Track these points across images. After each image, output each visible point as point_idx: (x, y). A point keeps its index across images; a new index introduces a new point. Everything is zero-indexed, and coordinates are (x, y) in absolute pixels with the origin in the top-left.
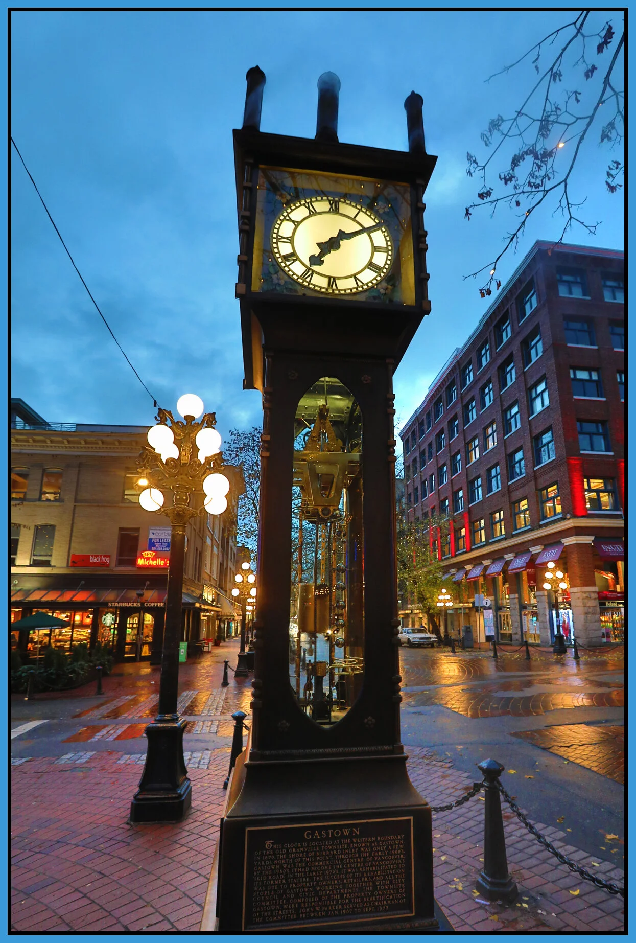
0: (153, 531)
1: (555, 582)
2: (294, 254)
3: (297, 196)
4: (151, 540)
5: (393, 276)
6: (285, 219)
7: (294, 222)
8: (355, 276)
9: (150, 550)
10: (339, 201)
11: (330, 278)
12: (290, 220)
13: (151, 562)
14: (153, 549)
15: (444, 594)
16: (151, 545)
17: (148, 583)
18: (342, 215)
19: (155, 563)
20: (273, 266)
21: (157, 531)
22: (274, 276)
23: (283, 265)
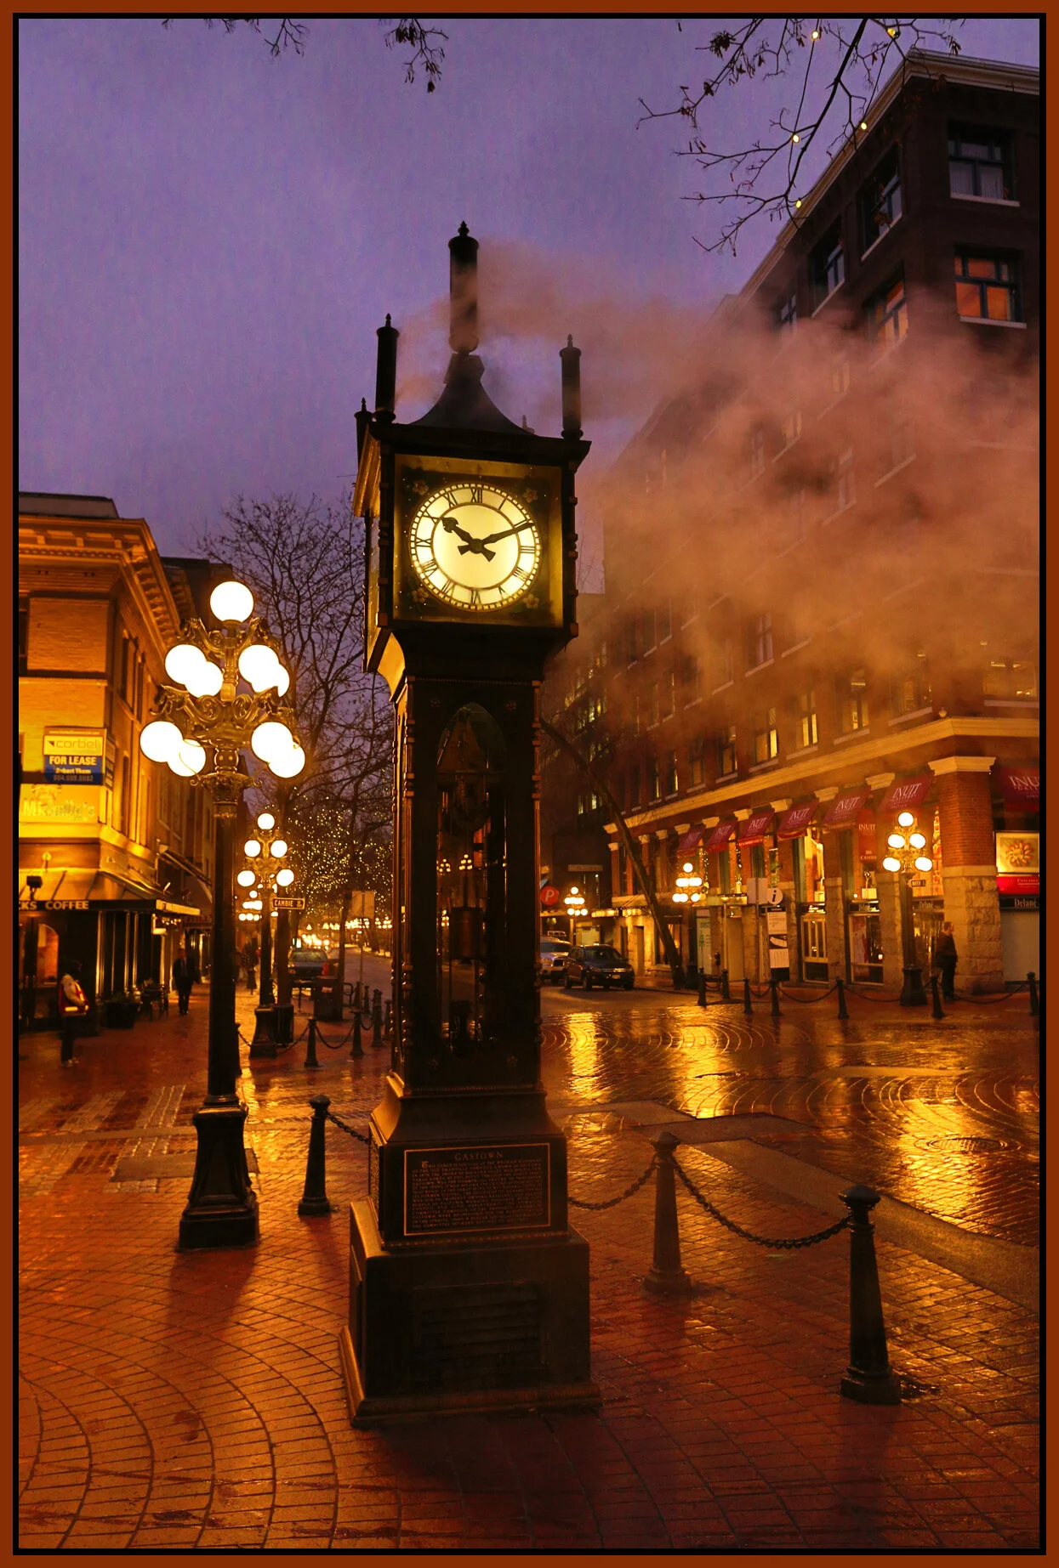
1: (907, 854)
2: (434, 561)
3: (437, 482)
5: (539, 586)
6: (423, 515)
7: (432, 518)
8: (498, 586)
10: (482, 489)
11: (471, 589)
12: (429, 516)
15: (689, 875)
18: (485, 505)
20: (412, 581)
22: (415, 593)
23: (422, 576)
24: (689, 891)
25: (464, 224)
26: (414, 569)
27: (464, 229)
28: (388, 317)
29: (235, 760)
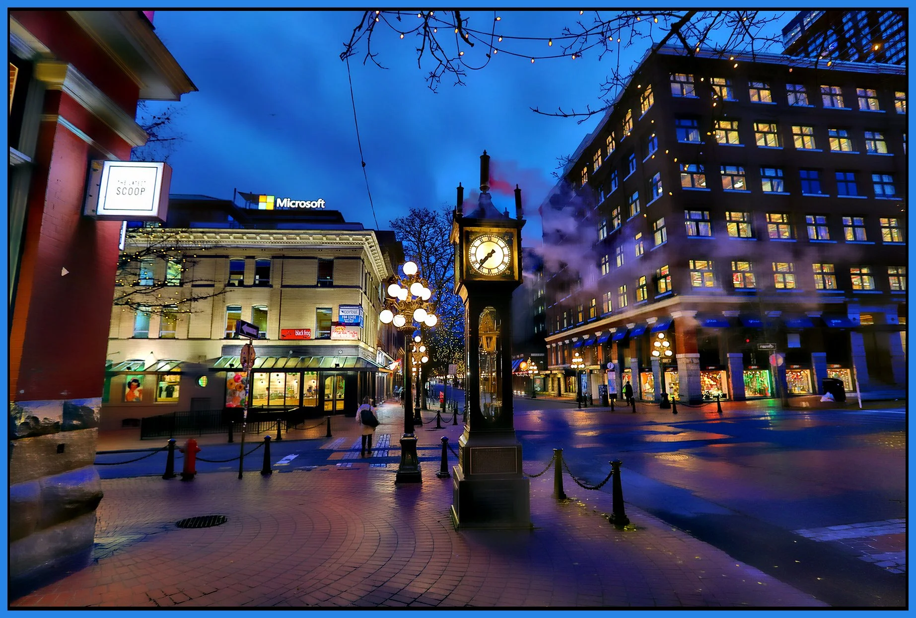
0: (342, 310)
1: (662, 349)
2: (476, 260)
3: (478, 235)
5: (511, 267)
6: (473, 246)
7: (476, 247)
8: (497, 268)
10: (491, 237)
15: (577, 358)
18: (493, 242)
20: (469, 267)
22: (470, 271)
23: (473, 265)
24: (578, 364)
25: (485, 151)
26: (470, 263)
27: (485, 152)
28: (460, 183)
29: (411, 321)
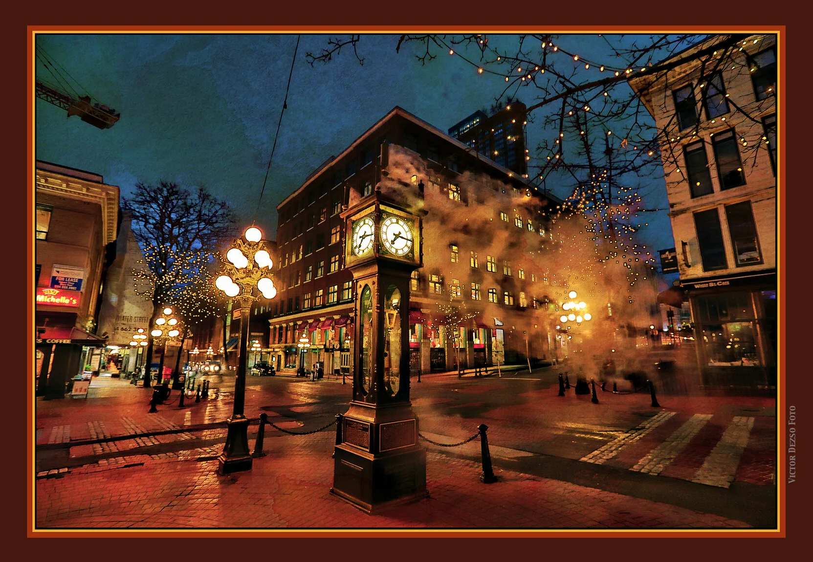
0: (58, 270)
3: (388, 215)
4: (54, 278)
8: (402, 250)
9: (52, 287)
10: (399, 220)
11: (396, 250)
12: (386, 225)
13: (53, 300)
14: (56, 286)
16: (55, 283)
17: (47, 320)
19: (57, 301)
21: (63, 270)
22: (384, 249)
23: (384, 243)
24: (304, 343)
26: (382, 241)
